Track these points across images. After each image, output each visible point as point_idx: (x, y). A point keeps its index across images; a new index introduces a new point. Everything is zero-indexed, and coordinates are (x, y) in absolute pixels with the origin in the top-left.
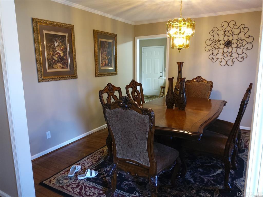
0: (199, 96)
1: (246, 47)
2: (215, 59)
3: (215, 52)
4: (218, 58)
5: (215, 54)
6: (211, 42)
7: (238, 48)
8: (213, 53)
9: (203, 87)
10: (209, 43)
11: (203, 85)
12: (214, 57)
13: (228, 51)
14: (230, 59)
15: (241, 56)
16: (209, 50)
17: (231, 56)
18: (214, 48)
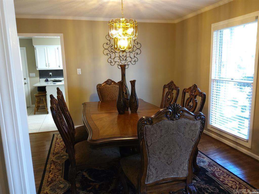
0: (113, 98)
1: (136, 52)
2: (114, 63)
3: (113, 56)
4: (116, 62)
5: (113, 57)
6: (108, 46)
7: (131, 52)
8: (111, 57)
9: (115, 89)
10: (106, 47)
11: (115, 87)
12: (112, 60)
13: (123, 55)
14: (125, 62)
15: (133, 60)
16: (107, 54)
17: (126, 60)
18: (112, 52)
